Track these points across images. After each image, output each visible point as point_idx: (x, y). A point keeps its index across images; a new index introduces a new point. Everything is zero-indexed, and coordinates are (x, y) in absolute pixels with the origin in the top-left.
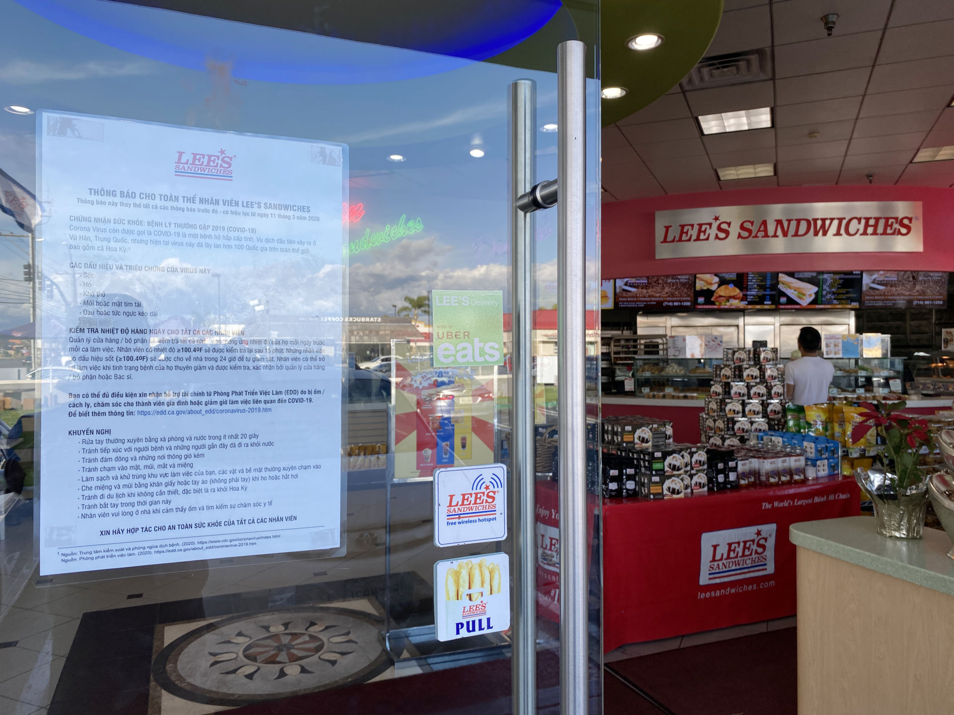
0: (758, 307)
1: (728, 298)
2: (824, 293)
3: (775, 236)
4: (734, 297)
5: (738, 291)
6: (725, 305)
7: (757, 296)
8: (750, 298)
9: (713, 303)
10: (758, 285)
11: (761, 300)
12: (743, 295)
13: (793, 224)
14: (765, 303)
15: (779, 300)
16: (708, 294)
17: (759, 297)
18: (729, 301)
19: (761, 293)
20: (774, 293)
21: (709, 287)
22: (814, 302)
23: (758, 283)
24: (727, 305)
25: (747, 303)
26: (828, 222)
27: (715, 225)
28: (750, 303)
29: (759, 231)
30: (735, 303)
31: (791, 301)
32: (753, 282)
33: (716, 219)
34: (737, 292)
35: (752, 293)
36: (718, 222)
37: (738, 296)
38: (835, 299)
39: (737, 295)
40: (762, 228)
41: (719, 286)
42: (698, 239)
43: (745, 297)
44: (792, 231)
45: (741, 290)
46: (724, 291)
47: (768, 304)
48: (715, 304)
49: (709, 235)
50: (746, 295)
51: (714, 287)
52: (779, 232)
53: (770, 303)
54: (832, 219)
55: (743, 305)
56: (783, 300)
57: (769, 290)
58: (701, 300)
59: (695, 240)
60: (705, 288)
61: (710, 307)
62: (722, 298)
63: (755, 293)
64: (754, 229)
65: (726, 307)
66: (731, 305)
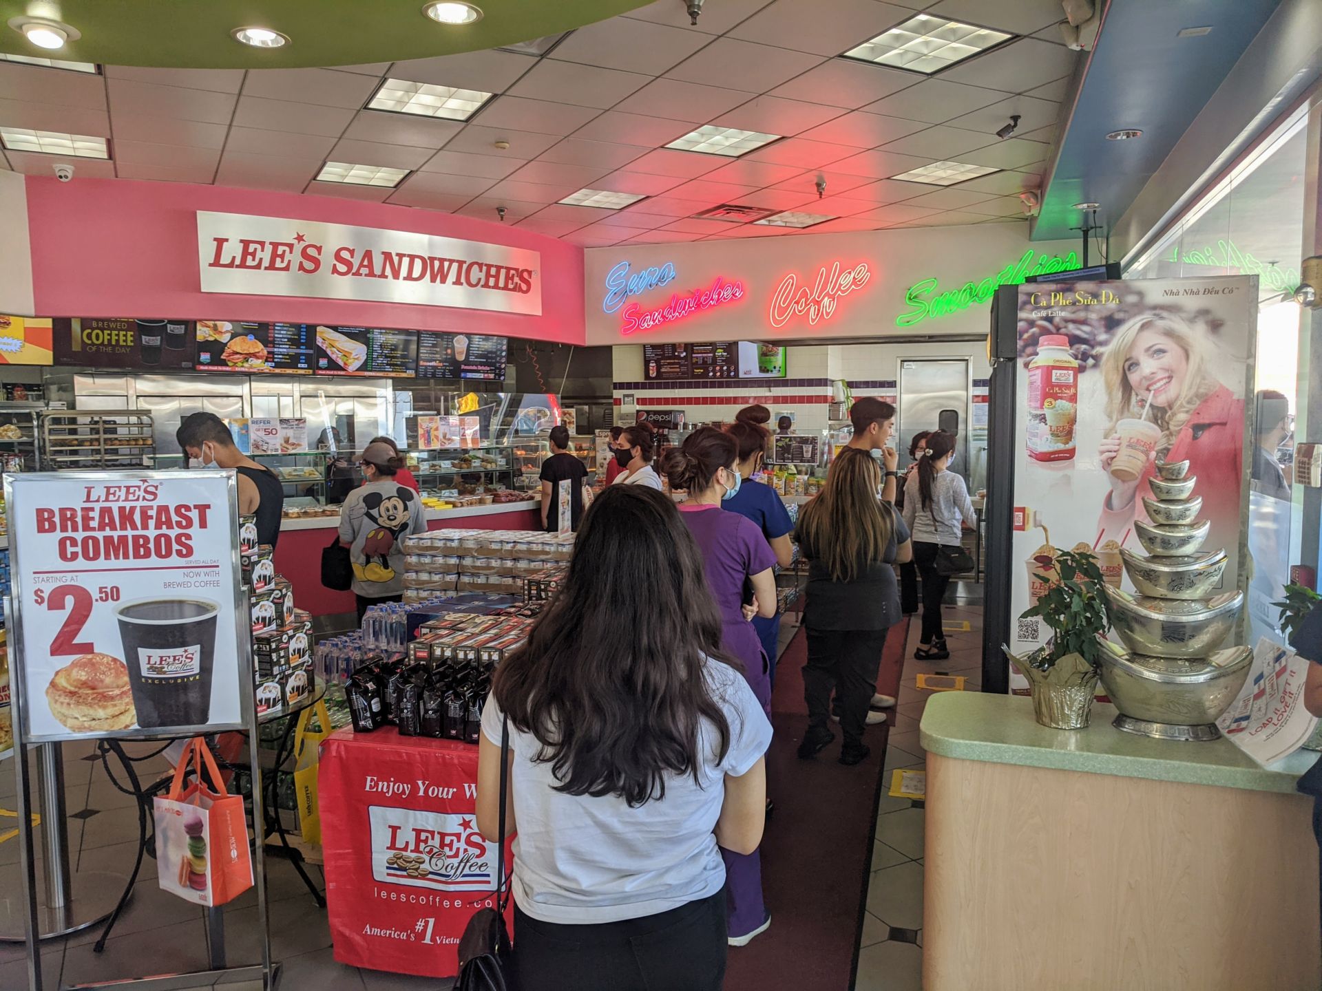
0: (289, 371)
1: (247, 357)
2: (375, 355)
3: (383, 276)
4: (254, 355)
5: (261, 346)
6: (242, 366)
7: (287, 355)
8: (278, 358)
9: (224, 363)
10: (289, 340)
11: (293, 362)
12: (269, 353)
13: (406, 261)
14: (299, 365)
15: (318, 362)
16: (216, 348)
17: (291, 357)
18: (247, 361)
19: (293, 351)
20: (311, 352)
21: (217, 337)
22: (363, 367)
23: (289, 337)
24: (246, 367)
25: (273, 364)
26: (446, 264)
27: (298, 247)
28: (278, 365)
29: (361, 265)
30: (257, 364)
31: (333, 365)
32: (281, 334)
33: (300, 238)
34: (259, 347)
35: (281, 350)
36: (303, 244)
37: (261, 354)
38: (387, 364)
39: (259, 352)
40: (366, 263)
41: (233, 336)
42: (272, 267)
43: (270, 357)
44: (404, 272)
45: (266, 346)
46: (239, 345)
47: (302, 367)
48: (227, 365)
49: (289, 261)
50: (273, 353)
51: (225, 338)
52: (388, 271)
53: (306, 366)
54: (451, 261)
55: (267, 367)
56: (323, 362)
57: (304, 347)
58: (205, 357)
59: (266, 268)
60: (211, 339)
61: (220, 368)
62: (238, 356)
63: (285, 350)
64: (356, 262)
65: (243, 369)
66: (251, 367)
